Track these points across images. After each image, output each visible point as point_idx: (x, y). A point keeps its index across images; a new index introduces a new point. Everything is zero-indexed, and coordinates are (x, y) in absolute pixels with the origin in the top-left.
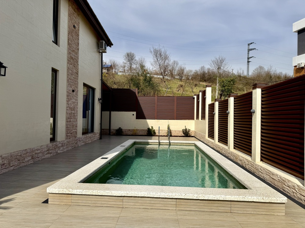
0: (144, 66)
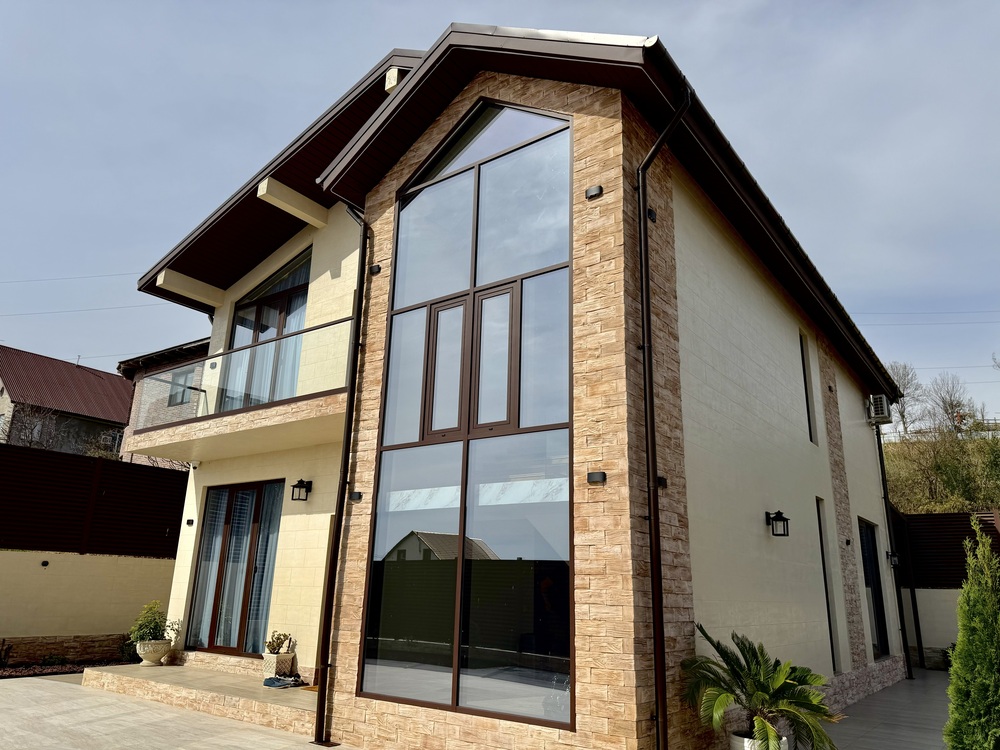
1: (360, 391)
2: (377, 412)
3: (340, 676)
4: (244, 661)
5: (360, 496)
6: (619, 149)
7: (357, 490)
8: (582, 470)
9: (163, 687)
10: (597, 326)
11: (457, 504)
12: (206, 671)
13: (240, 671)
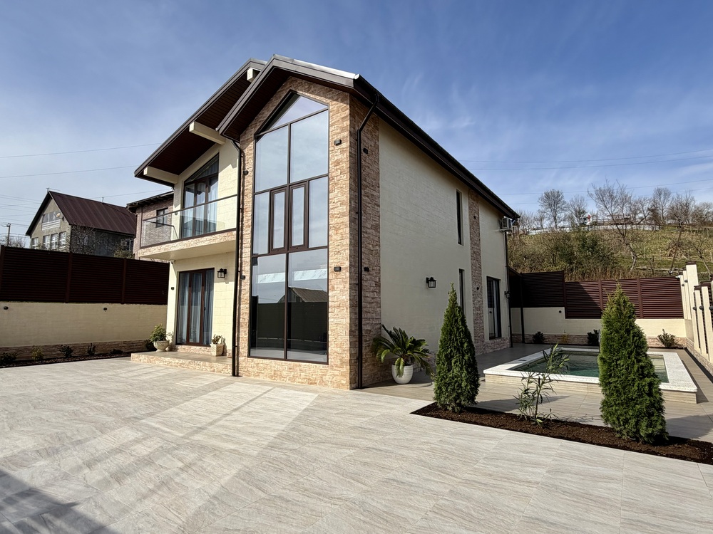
0: (584, 212)
1: (242, 230)
2: (250, 240)
3: (241, 350)
4: (203, 348)
5: (244, 277)
6: (348, 123)
7: (243, 274)
8: (332, 266)
9: (167, 359)
10: (339, 204)
11: (284, 280)
12: (186, 353)
13: (201, 352)
